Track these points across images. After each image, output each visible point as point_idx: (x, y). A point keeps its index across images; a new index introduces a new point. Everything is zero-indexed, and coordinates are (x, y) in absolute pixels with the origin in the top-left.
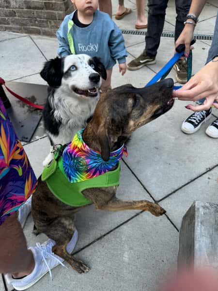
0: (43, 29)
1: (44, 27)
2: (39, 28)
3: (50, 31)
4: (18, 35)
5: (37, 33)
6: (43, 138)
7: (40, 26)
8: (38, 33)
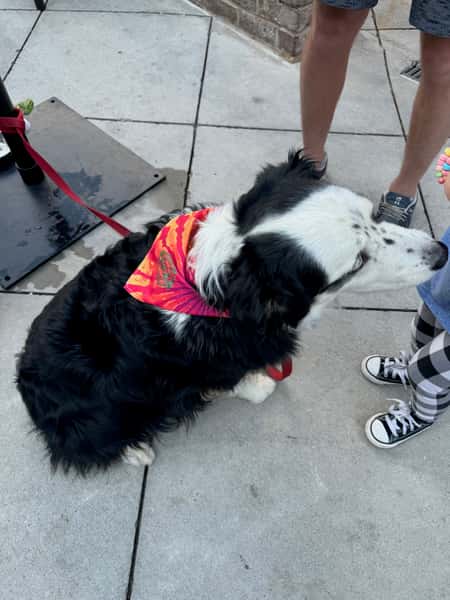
0: (244, 12)
1: (246, 9)
2: (236, 7)
3: (255, 21)
4: (189, 8)
5: (229, 17)
6: (40, 294)
7: (239, 4)
8: (231, 18)
